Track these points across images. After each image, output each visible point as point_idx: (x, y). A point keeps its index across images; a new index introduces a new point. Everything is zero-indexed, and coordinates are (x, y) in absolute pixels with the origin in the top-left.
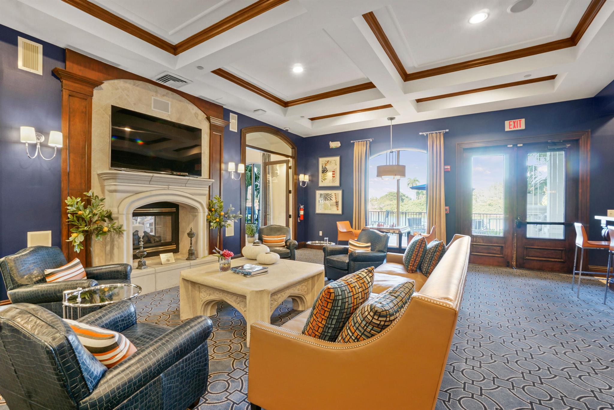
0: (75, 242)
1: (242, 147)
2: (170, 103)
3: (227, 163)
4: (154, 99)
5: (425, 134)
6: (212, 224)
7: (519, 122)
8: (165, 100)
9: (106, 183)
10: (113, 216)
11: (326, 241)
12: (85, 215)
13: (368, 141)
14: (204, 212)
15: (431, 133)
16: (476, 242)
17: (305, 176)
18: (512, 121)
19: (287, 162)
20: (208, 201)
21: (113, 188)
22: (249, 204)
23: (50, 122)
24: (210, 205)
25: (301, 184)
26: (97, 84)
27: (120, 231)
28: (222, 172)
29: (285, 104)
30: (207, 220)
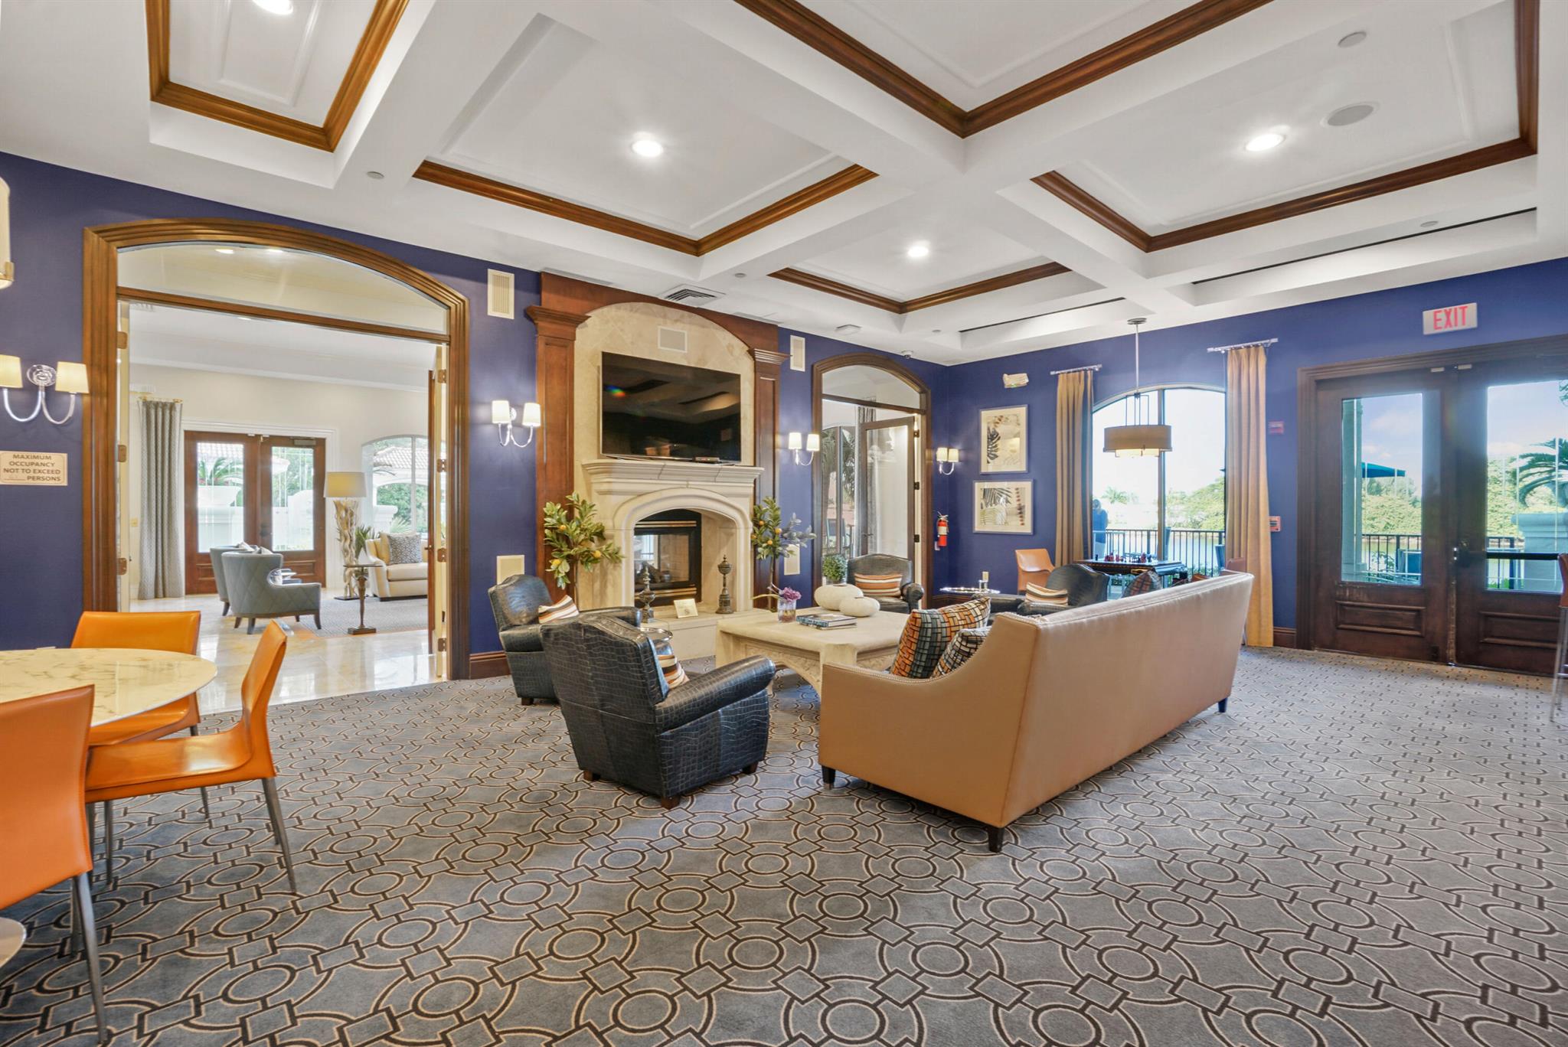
0: (559, 572)
1: (815, 397)
2: (686, 332)
3: (786, 434)
4: (662, 330)
5: (1221, 349)
6: (760, 549)
7: (1459, 312)
8: (678, 328)
9: (594, 479)
10: (607, 533)
11: (983, 587)
12: (571, 531)
13: (1089, 372)
14: (746, 528)
15: (1235, 348)
16: (1350, 600)
17: (951, 450)
18: (1443, 309)
19: (910, 422)
20: (752, 506)
21: (605, 487)
22: (831, 514)
23: (524, 388)
24: (755, 515)
25: (941, 470)
26: (580, 319)
27: (617, 558)
28: (778, 450)
29: (900, 308)
30: (752, 542)
